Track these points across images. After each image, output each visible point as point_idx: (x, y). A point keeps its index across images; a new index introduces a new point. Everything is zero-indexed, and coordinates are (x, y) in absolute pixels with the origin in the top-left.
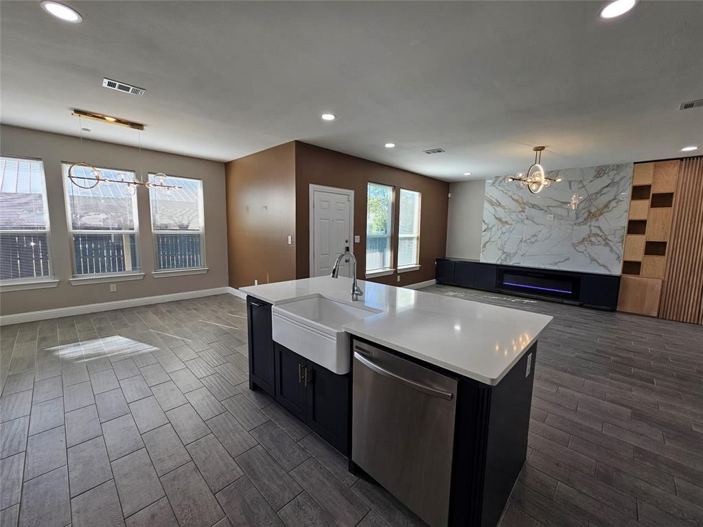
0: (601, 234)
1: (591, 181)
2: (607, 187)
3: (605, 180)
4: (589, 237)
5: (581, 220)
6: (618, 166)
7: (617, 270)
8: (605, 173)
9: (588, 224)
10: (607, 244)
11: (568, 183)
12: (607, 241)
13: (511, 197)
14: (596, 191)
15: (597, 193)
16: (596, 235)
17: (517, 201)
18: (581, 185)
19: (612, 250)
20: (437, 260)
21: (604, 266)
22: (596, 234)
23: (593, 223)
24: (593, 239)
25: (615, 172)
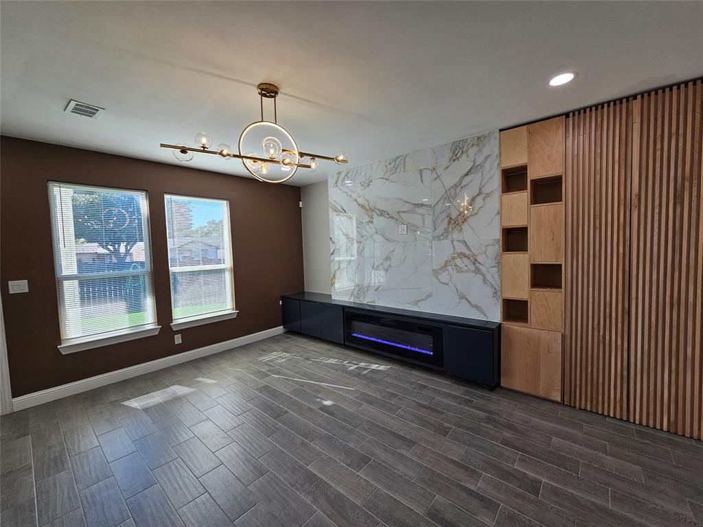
0: (467, 253)
1: (447, 167)
2: (467, 175)
3: (464, 164)
4: (453, 258)
5: (440, 230)
6: (479, 138)
7: (495, 315)
8: (462, 153)
9: (450, 237)
10: (478, 271)
11: (418, 173)
12: (477, 264)
13: (356, 201)
14: (453, 184)
15: (456, 186)
16: (462, 255)
17: (363, 207)
18: (435, 175)
19: (485, 280)
20: (283, 298)
21: (477, 307)
22: (461, 253)
23: (455, 235)
24: (459, 262)
25: (475, 149)
